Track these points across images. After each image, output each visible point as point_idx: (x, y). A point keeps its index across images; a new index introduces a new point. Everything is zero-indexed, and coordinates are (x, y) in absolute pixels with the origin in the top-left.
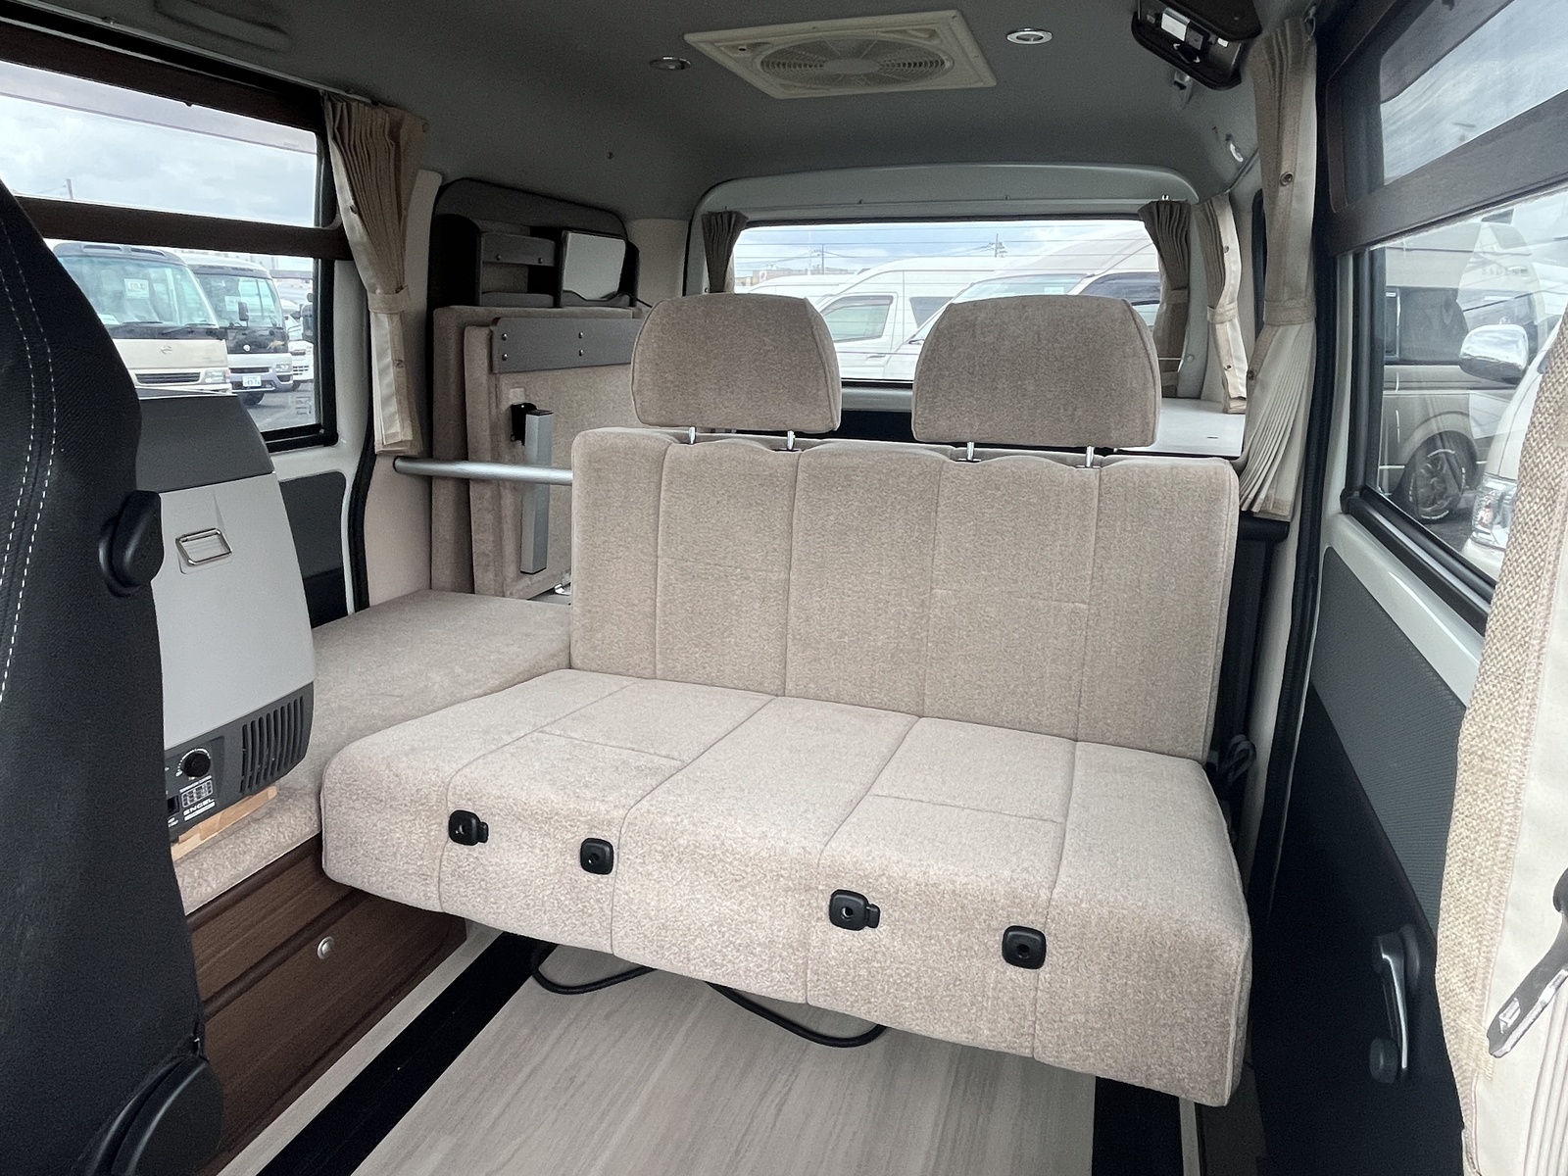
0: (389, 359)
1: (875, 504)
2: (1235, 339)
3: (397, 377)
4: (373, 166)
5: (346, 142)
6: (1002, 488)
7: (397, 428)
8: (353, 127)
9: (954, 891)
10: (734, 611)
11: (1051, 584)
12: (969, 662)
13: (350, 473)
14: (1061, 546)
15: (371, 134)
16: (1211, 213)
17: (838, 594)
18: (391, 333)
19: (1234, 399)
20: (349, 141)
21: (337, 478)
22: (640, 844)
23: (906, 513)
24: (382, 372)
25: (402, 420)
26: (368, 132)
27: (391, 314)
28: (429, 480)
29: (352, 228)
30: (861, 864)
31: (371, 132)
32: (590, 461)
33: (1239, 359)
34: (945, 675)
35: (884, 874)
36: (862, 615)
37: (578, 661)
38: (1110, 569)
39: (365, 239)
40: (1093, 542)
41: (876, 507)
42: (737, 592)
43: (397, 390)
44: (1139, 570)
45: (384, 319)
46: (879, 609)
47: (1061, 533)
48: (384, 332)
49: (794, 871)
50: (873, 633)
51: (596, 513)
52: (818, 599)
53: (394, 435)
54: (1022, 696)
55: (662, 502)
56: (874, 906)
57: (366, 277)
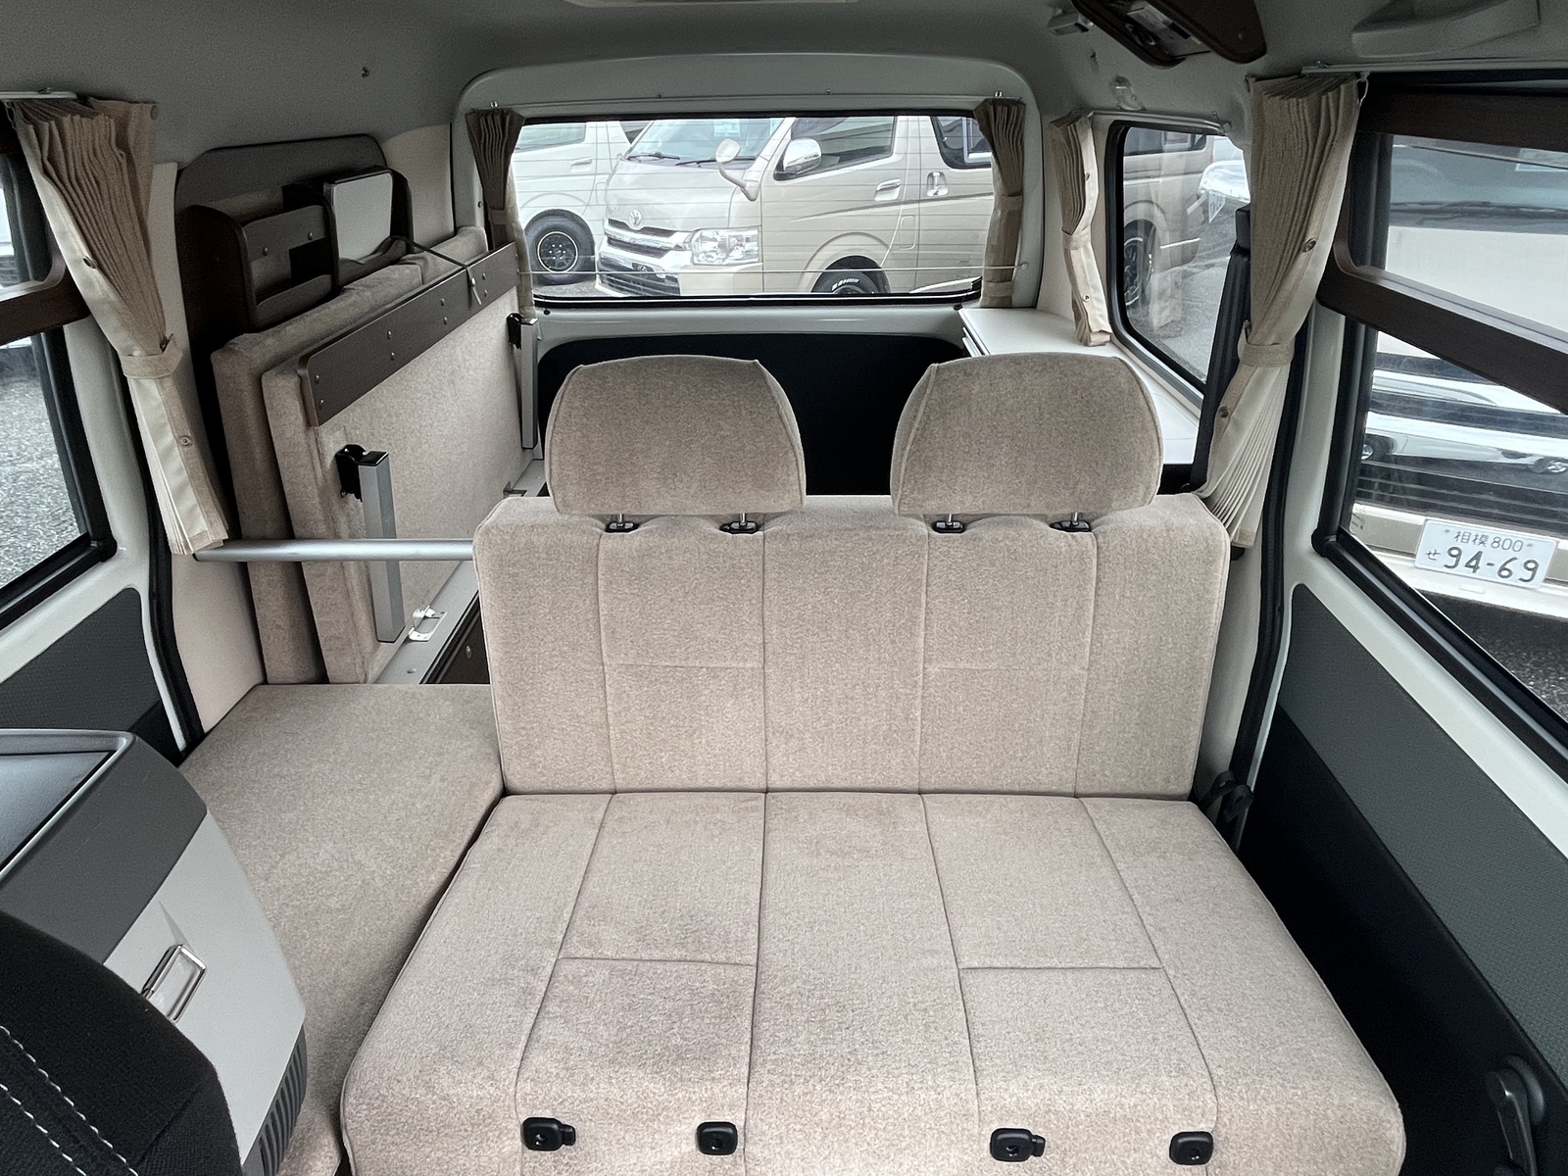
0: (169, 438)
1: (859, 588)
2: (1089, 265)
3: (186, 460)
4: (106, 196)
5: (65, 176)
6: (997, 563)
7: (202, 525)
8: (70, 152)
9: (1125, 1116)
10: (702, 712)
11: (1050, 655)
12: (966, 734)
13: (141, 584)
14: (1060, 616)
15: (95, 154)
16: (1074, 138)
17: (822, 683)
18: (166, 403)
19: (1096, 333)
20: (69, 175)
21: (129, 596)
22: (773, 1125)
23: (895, 595)
24: (165, 456)
25: (207, 514)
26: (91, 151)
27: (160, 380)
28: (243, 568)
29: (89, 284)
30: (1023, 1103)
31: (94, 150)
32: (501, 566)
33: (1095, 288)
34: (941, 749)
35: (1050, 1110)
36: (850, 702)
37: (516, 781)
38: (1109, 635)
39: (113, 297)
40: (1092, 611)
41: (860, 592)
42: (705, 692)
43: (191, 477)
44: (1137, 633)
45: (152, 386)
46: (869, 694)
47: (1059, 604)
48: (154, 404)
49: (954, 1126)
50: (863, 719)
51: (518, 622)
52: (799, 690)
53: (202, 535)
54: (1021, 760)
55: (602, 605)
56: (1037, 1137)
57: (117, 339)
